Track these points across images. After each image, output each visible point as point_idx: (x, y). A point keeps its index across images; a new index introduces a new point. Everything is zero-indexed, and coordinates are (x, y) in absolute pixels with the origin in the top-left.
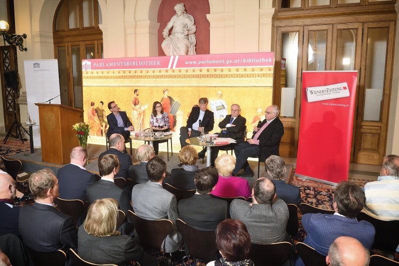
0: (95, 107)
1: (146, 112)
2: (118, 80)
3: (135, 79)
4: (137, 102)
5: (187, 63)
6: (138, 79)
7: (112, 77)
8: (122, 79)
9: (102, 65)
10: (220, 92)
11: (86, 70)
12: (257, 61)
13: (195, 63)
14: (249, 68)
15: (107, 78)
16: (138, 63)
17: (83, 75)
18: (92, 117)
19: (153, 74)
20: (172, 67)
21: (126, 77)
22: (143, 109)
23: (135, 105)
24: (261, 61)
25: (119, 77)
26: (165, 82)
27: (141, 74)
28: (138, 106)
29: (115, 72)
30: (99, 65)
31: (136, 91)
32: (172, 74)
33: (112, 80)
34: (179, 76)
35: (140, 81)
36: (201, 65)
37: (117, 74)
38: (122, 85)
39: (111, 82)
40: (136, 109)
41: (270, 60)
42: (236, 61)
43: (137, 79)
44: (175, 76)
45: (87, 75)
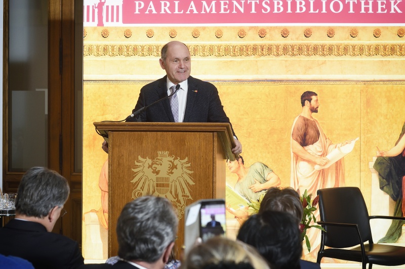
1: (347, 166)
2: (238, 59)
3: (303, 58)
4: (311, 132)
6: (318, 58)
8: (252, 58)
9: (172, 8)
11: (100, 24)
17: (86, 42)
19: (375, 41)
22: (333, 155)
23: (304, 142)
25: (243, 51)
27: (328, 42)
28: (314, 149)
29: (225, 34)
30: (158, 7)
31: (307, 97)
33: (212, 59)
35: (324, 63)
38: (250, 77)
40: (307, 157)
45: (103, 42)
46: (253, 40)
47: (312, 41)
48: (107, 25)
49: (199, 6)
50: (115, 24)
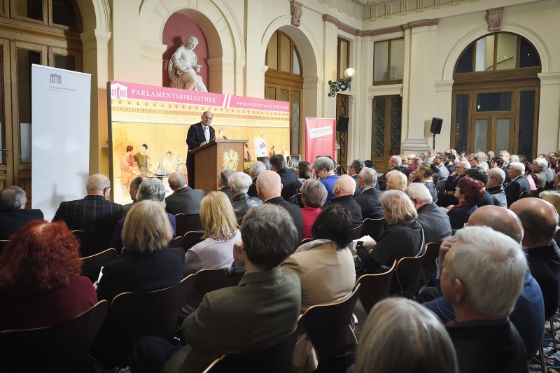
0: (134, 153)
2: (169, 116)
3: (189, 116)
5: (238, 103)
7: (160, 112)
8: (173, 115)
9: (146, 94)
10: (261, 132)
11: (118, 97)
13: (244, 104)
15: (154, 112)
16: (193, 98)
17: (113, 105)
18: (128, 168)
20: (226, 106)
21: (178, 113)
25: (171, 112)
27: (196, 111)
29: (165, 106)
30: (141, 93)
32: (226, 113)
33: (160, 115)
34: (232, 116)
36: (248, 107)
37: (166, 108)
39: (159, 119)
41: (288, 108)
43: (191, 116)
44: (229, 116)
45: (120, 105)
46: (173, 109)
48: (121, 98)
49: (155, 94)
50: (124, 98)
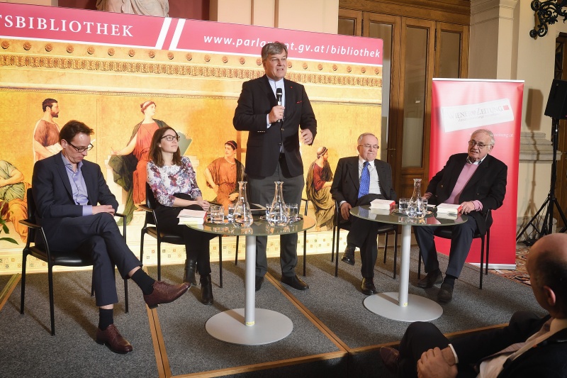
3: (44, 69)
4: (52, 134)
5: (208, 39)
6: (58, 70)
12: (356, 52)
13: (228, 41)
14: (343, 64)
16: (58, 24)
19: (109, 59)
20: (166, 45)
21: (11, 60)
23: (46, 143)
24: (363, 53)
26: (148, 84)
27: (67, 56)
31: (48, 103)
32: (168, 62)
34: (188, 71)
35: (64, 74)
41: (377, 54)
42: (317, 49)
43: (54, 70)
44: (176, 70)
47: (53, 55)
